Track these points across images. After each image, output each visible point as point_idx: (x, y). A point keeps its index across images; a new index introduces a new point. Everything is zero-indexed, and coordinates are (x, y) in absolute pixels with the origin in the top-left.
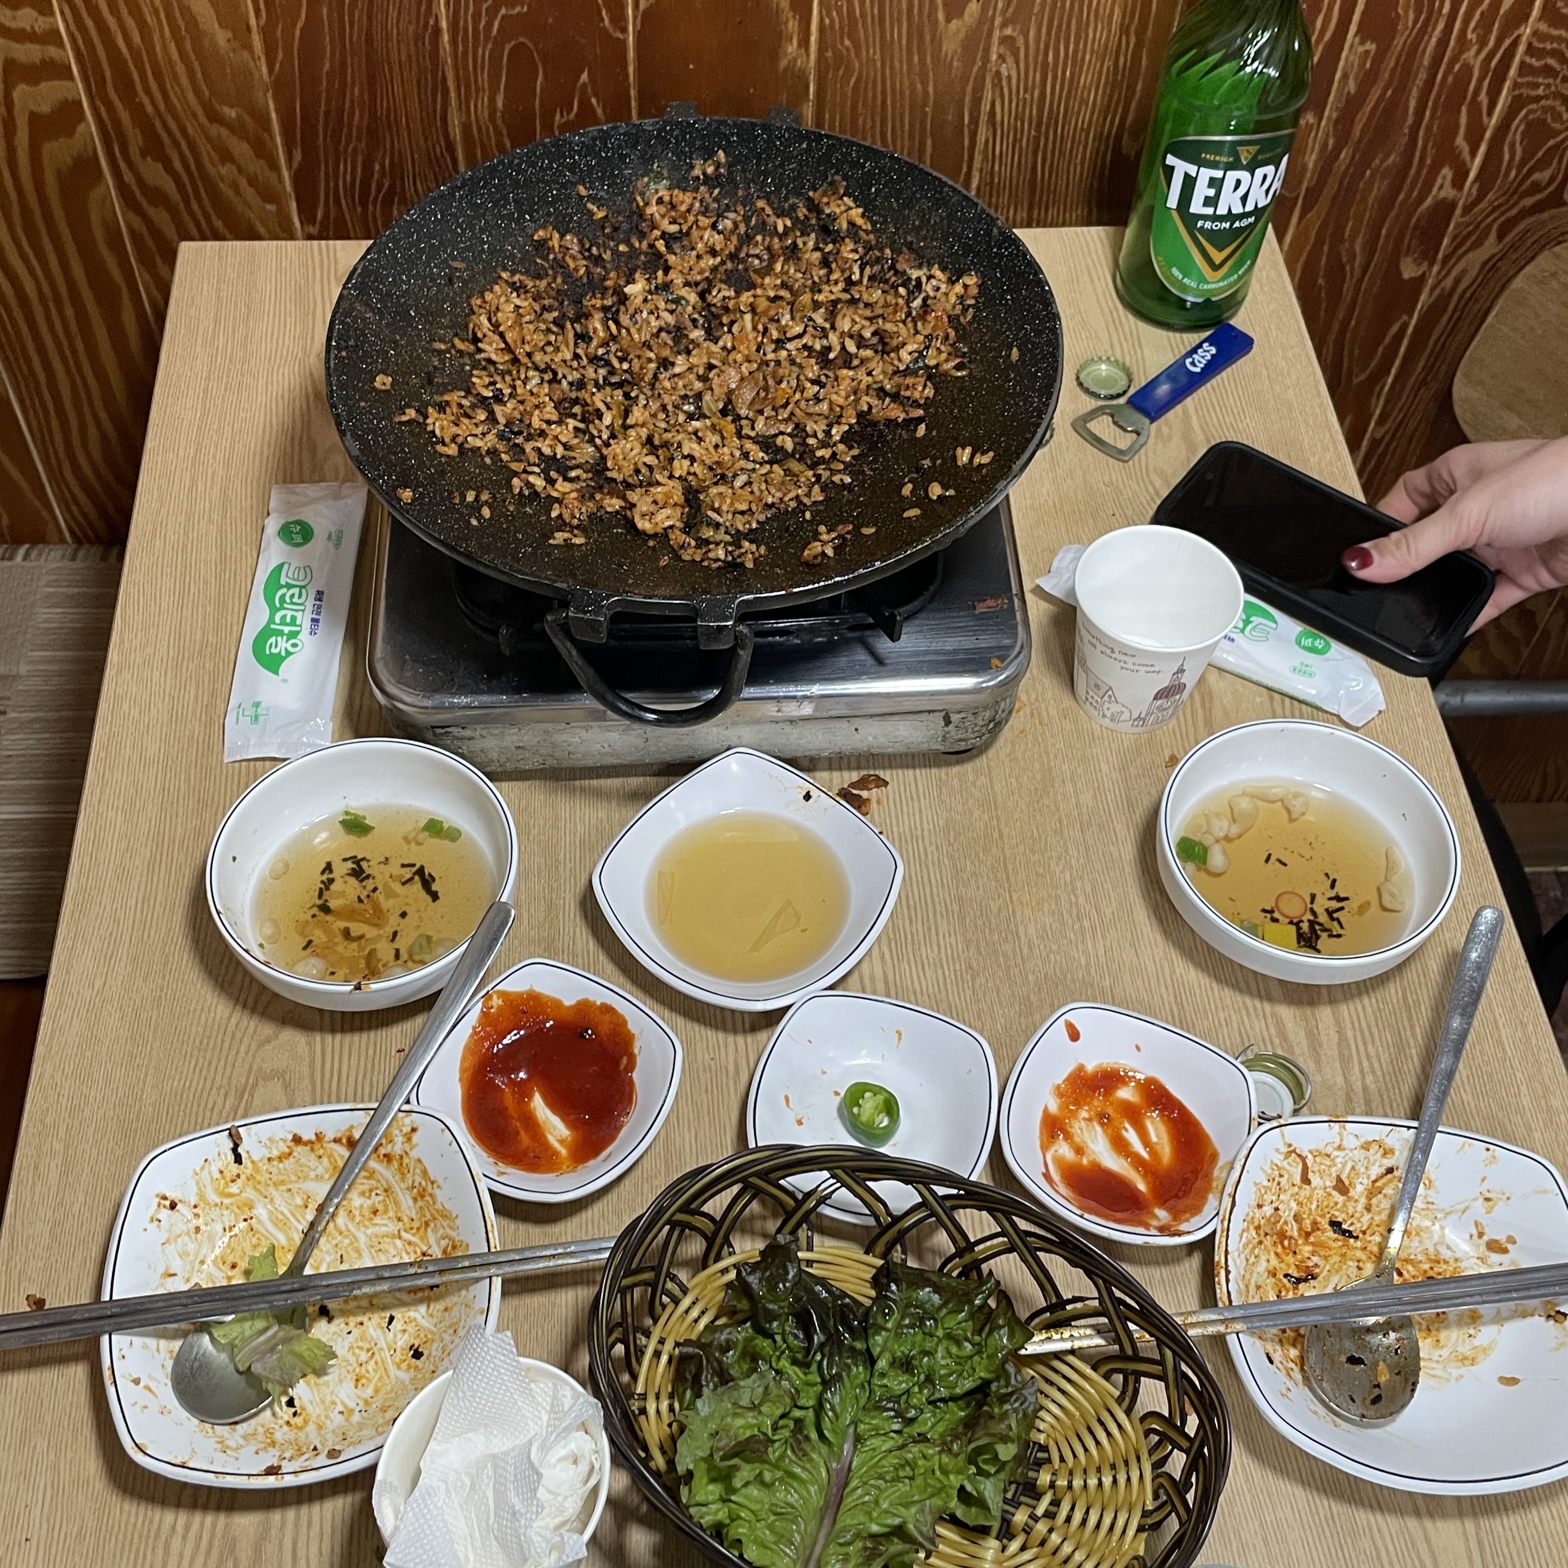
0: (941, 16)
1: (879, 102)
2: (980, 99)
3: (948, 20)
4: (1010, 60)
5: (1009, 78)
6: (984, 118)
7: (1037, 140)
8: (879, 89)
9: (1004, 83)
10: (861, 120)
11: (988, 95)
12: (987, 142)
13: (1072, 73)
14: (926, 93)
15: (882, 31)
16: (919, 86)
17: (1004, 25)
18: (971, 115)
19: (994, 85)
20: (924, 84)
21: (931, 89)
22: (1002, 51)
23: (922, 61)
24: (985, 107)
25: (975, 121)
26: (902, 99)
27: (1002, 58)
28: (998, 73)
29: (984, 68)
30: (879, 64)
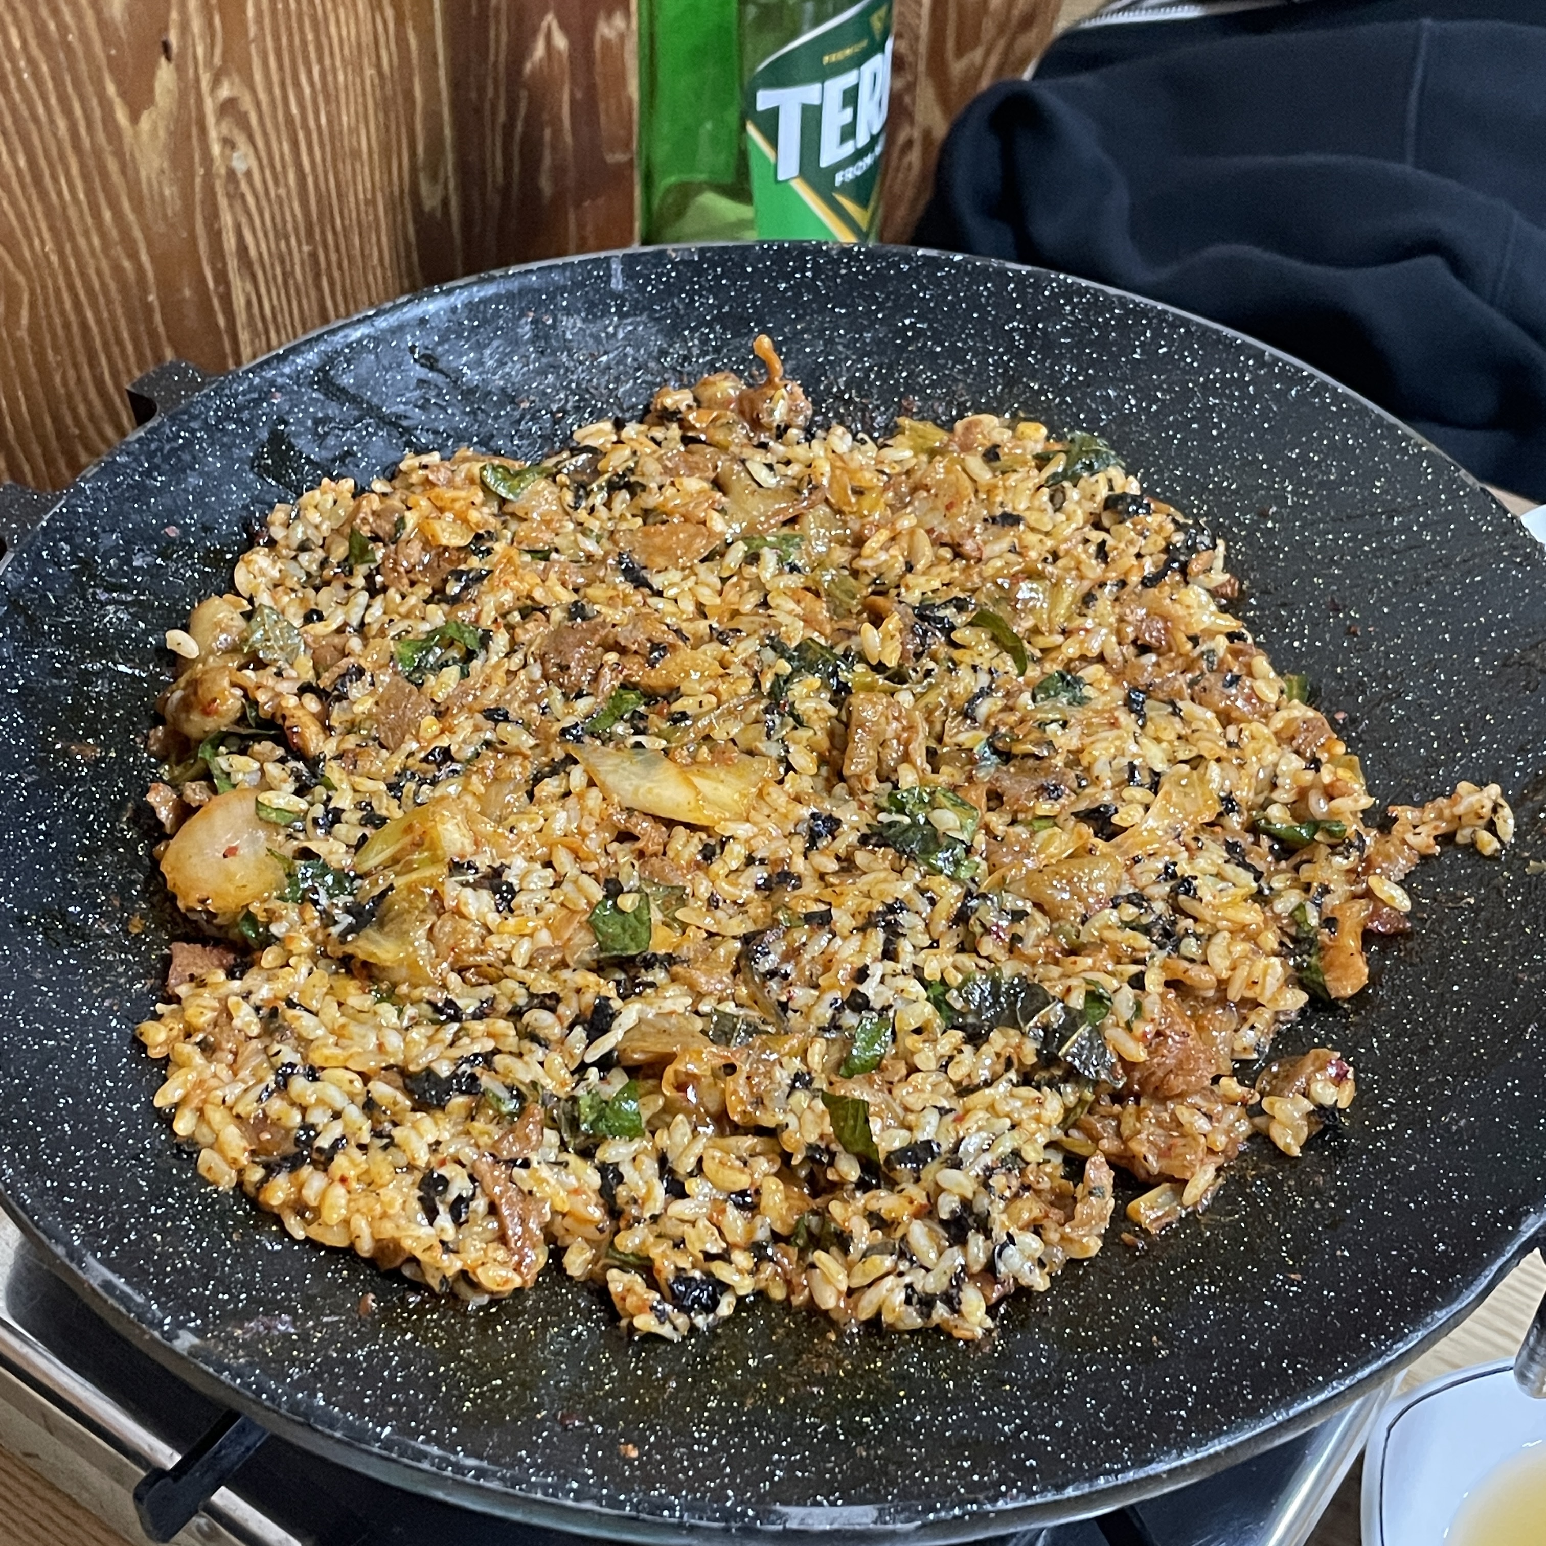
0: (121, 116)
1: (75, 328)
2: (219, 233)
3: (135, 118)
4: (241, 140)
5: (248, 174)
6: (232, 264)
7: (313, 255)
8: (68, 305)
9: (244, 187)
10: (58, 379)
11: (227, 219)
12: (249, 303)
13: (328, 114)
14: (139, 268)
15: (43, 195)
16: (127, 264)
17: (216, 83)
18: (213, 268)
19: (229, 196)
20: (133, 256)
21: (144, 258)
22: (225, 131)
23: (118, 215)
24: (230, 242)
25: (222, 277)
26: (109, 302)
27: (229, 143)
28: (231, 174)
29: (209, 176)
30: (54, 258)
